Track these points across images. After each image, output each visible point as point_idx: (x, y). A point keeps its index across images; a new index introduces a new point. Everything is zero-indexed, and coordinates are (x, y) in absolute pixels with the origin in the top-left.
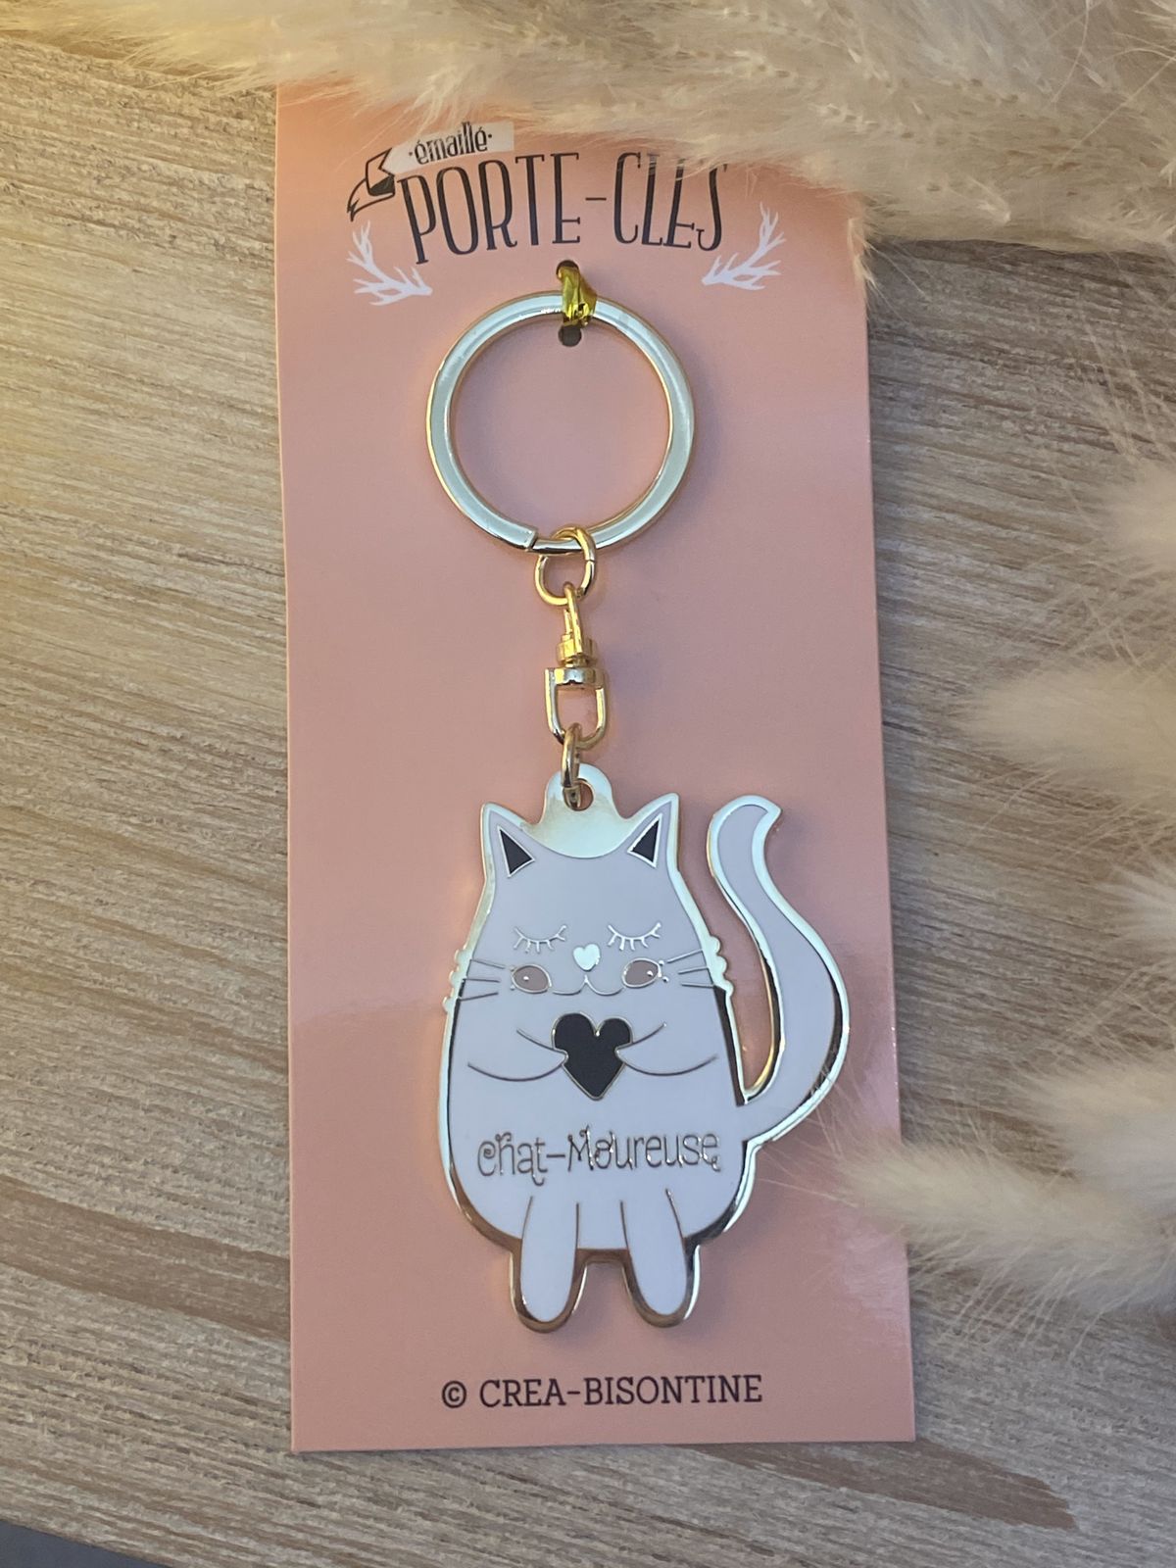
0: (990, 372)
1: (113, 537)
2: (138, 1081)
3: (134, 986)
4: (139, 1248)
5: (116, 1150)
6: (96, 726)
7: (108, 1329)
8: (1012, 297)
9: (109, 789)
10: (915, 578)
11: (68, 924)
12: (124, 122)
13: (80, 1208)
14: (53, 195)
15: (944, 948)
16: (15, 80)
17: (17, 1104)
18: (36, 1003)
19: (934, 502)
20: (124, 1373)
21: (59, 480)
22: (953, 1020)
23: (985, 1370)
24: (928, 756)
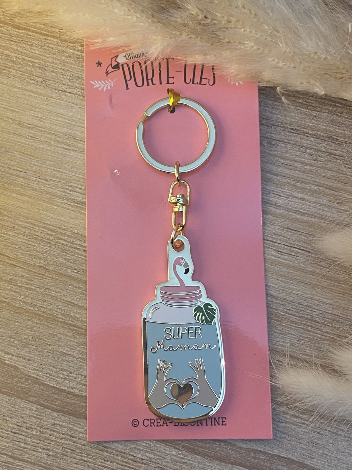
0: (333, 145)
1: (71, 186)
2: (75, 350)
3: (74, 321)
4: (73, 400)
5: (68, 370)
6: (65, 243)
7: (64, 424)
8: (340, 123)
9: (68, 262)
10: (310, 206)
11: (55, 302)
12: (77, 63)
13: (56, 387)
14: (56, 84)
15: (317, 318)
16: (46, 49)
17: (39, 355)
18: (45, 325)
19: (316, 184)
20: (69, 437)
21: (56, 169)
22: (319, 339)
23: (326, 444)
24: (313, 259)
